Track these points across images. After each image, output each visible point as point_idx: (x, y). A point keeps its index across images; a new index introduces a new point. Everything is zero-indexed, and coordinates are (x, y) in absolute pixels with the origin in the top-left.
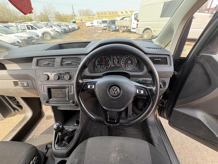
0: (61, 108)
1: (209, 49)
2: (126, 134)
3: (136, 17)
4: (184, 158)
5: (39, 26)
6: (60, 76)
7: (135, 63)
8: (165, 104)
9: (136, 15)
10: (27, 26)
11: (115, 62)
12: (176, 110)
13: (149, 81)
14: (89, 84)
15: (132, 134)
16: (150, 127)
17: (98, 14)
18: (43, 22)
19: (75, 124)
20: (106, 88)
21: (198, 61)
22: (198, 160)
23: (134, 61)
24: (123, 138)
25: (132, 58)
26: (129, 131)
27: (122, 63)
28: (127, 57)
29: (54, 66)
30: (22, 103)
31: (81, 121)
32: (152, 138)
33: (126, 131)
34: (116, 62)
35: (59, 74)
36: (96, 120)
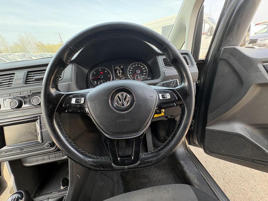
0: (30, 163)
1: (230, 41)
2: (151, 183)
4: (233, 197)
6: (23, 101)
7: (146, 72)
8: (193, 125)
11: (118, 74)
12: (210, 129)
13: (173, 83)
14: (74, 97)
15: (159, 181)
16: (182, 162)
18: (18, 54)
19: (62, 188)
20: (105, 97)
21: (221, 58)
22: (249, 194)
23: (144, 70)
24: (150, 189)
25: (141, 67)
26: (154, 177)
27: (129, 74)
28: (134, 66)
29: (11, 86)
31: (72, 177)
32: (189, 178)
33: (150, 178)
34: (120, 74)
35: (22, 97)
36: (93, 164)
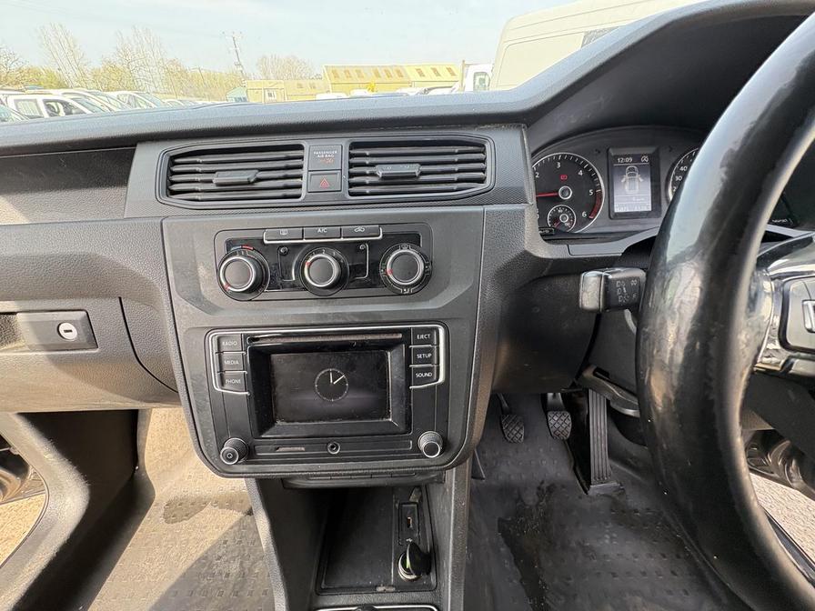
3: (477, 83)
5: (99, 105)
6: (348, 265)
9: (478, 78)
10: (46, 102)
11: (626, 188)
17: (334, 72)
29: (298, 197)
30: (28, 443)
34: (632, 188)
